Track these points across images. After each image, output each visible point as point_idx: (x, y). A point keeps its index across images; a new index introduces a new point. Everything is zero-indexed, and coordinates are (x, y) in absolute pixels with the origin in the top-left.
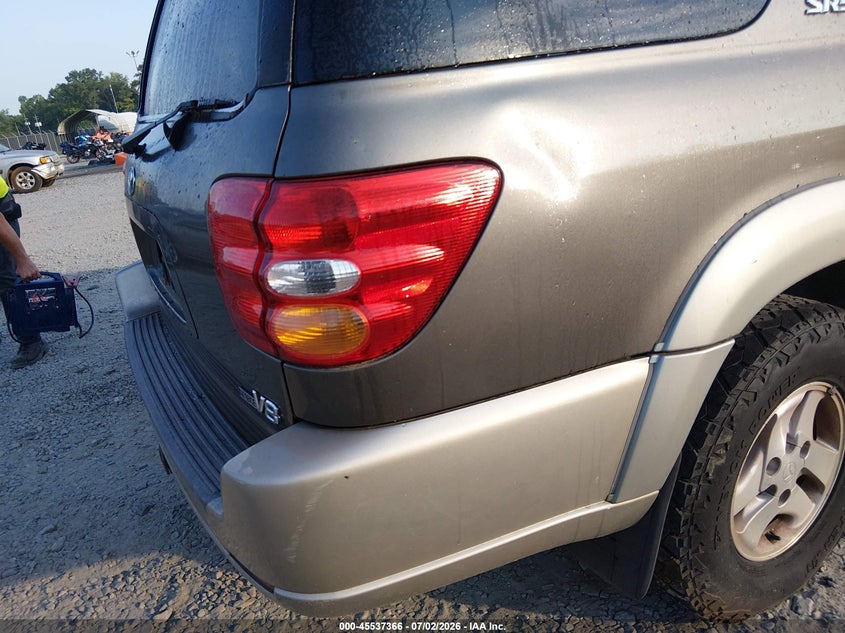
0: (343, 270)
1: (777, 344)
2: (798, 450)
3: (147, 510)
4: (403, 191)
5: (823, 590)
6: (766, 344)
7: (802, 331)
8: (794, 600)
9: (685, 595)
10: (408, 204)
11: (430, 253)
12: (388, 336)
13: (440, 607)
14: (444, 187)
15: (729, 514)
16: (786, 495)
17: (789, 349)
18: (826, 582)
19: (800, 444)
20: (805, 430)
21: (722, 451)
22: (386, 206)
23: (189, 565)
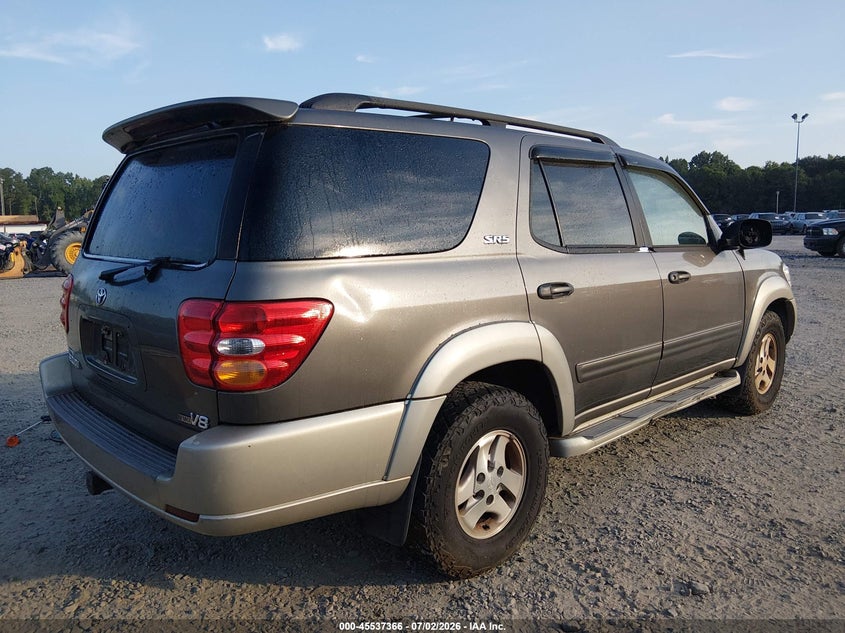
0: (257, 344)
1: (475, 404)
2: (495, 471)
3: (42, 550)
4: (288, 311)
5: (517, 564)
6: (470, 404)
7: (489, 399)
8: (500, 569)
9: (430, 551)
10: (289, 316)
11: (298, 339)
12: (274, 377)
13: (281, 590)
14: (306, 310)
15: (454, 503)
16: (490, 499)
17: (481, 407)
18: (520, 560)
19: (497, 467)
20: (500, 459)
21: (446, 460)
22: (279, 317)
23: (86, 580)
